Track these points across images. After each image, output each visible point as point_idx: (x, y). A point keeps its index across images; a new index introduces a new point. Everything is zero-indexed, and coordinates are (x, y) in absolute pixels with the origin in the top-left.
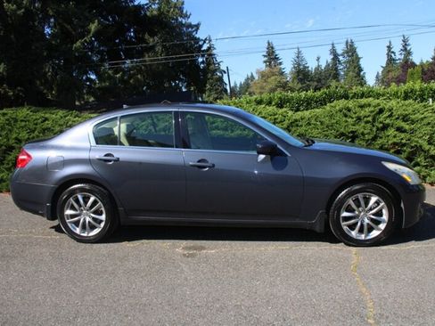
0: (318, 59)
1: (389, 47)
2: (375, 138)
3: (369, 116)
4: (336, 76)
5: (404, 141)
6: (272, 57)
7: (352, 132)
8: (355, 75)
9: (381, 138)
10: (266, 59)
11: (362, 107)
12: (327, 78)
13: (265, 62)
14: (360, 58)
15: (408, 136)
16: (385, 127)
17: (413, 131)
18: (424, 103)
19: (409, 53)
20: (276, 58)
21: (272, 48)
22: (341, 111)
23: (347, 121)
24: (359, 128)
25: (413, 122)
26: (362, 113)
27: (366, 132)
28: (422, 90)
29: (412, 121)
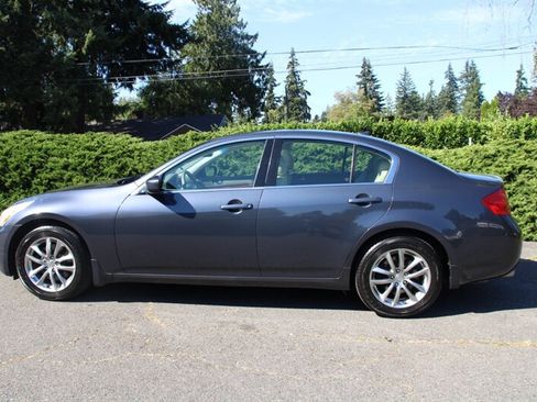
0: (431, 83)
1: (519, 72)
4: (451, 105)
6: (367, 77)
8: (473, 104)
10: (360, 80)
12: (440, 107)
13: (358, 84)
14: (481, 85)
20: (373, 80)
21: (369, 67)
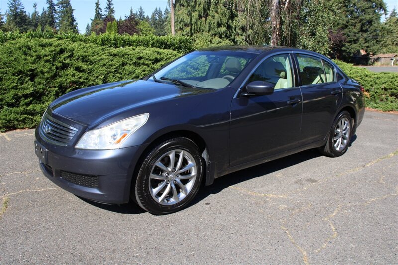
0: (35, 6)
1: (97, 4)
2: (54, 77)
3: (49, 55)
4: (52, 23)
5: (81, 80)
7: (31, 70)
8: (68, 23)
9: (60, 76)
11: (43, 46)
14: (73, 10)
15: (86, 75)
16: (65, 66)
17: (90, 71)
18: (103, 47)
19: (112, 11)
22: (20, 48)
23: (26, 59)
24: (39, 66)
25: (91, 63)
26: (43, 52)
27: (45, 70)
28: (116, 40)
29: (91, 61)
